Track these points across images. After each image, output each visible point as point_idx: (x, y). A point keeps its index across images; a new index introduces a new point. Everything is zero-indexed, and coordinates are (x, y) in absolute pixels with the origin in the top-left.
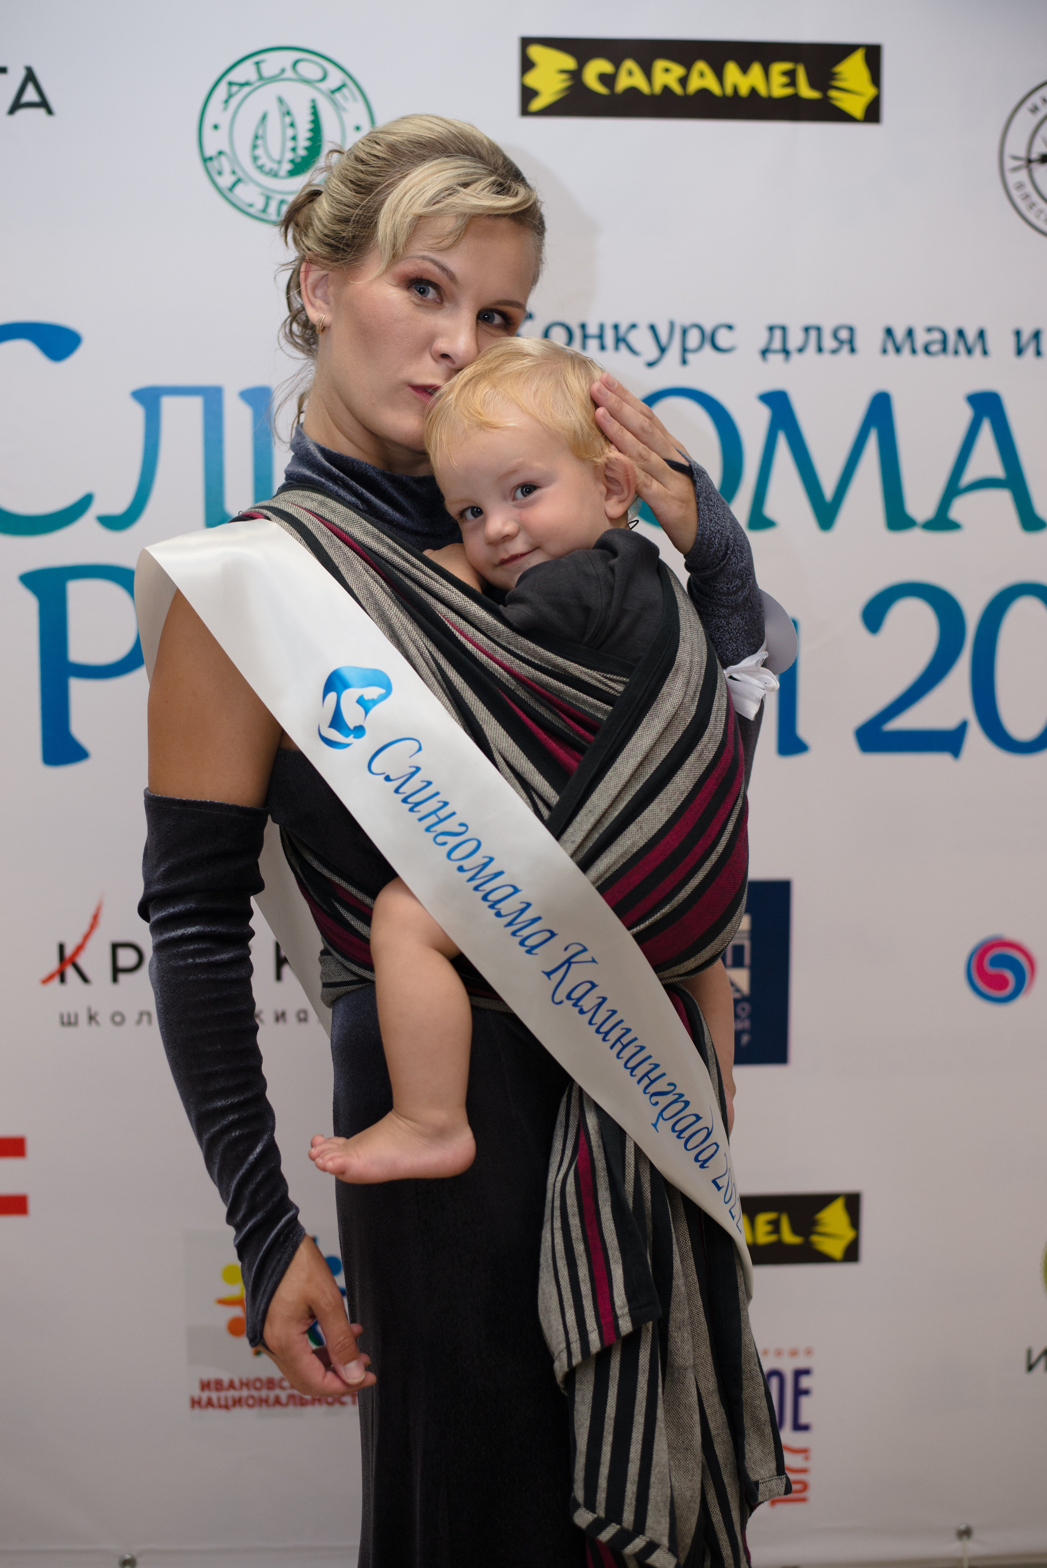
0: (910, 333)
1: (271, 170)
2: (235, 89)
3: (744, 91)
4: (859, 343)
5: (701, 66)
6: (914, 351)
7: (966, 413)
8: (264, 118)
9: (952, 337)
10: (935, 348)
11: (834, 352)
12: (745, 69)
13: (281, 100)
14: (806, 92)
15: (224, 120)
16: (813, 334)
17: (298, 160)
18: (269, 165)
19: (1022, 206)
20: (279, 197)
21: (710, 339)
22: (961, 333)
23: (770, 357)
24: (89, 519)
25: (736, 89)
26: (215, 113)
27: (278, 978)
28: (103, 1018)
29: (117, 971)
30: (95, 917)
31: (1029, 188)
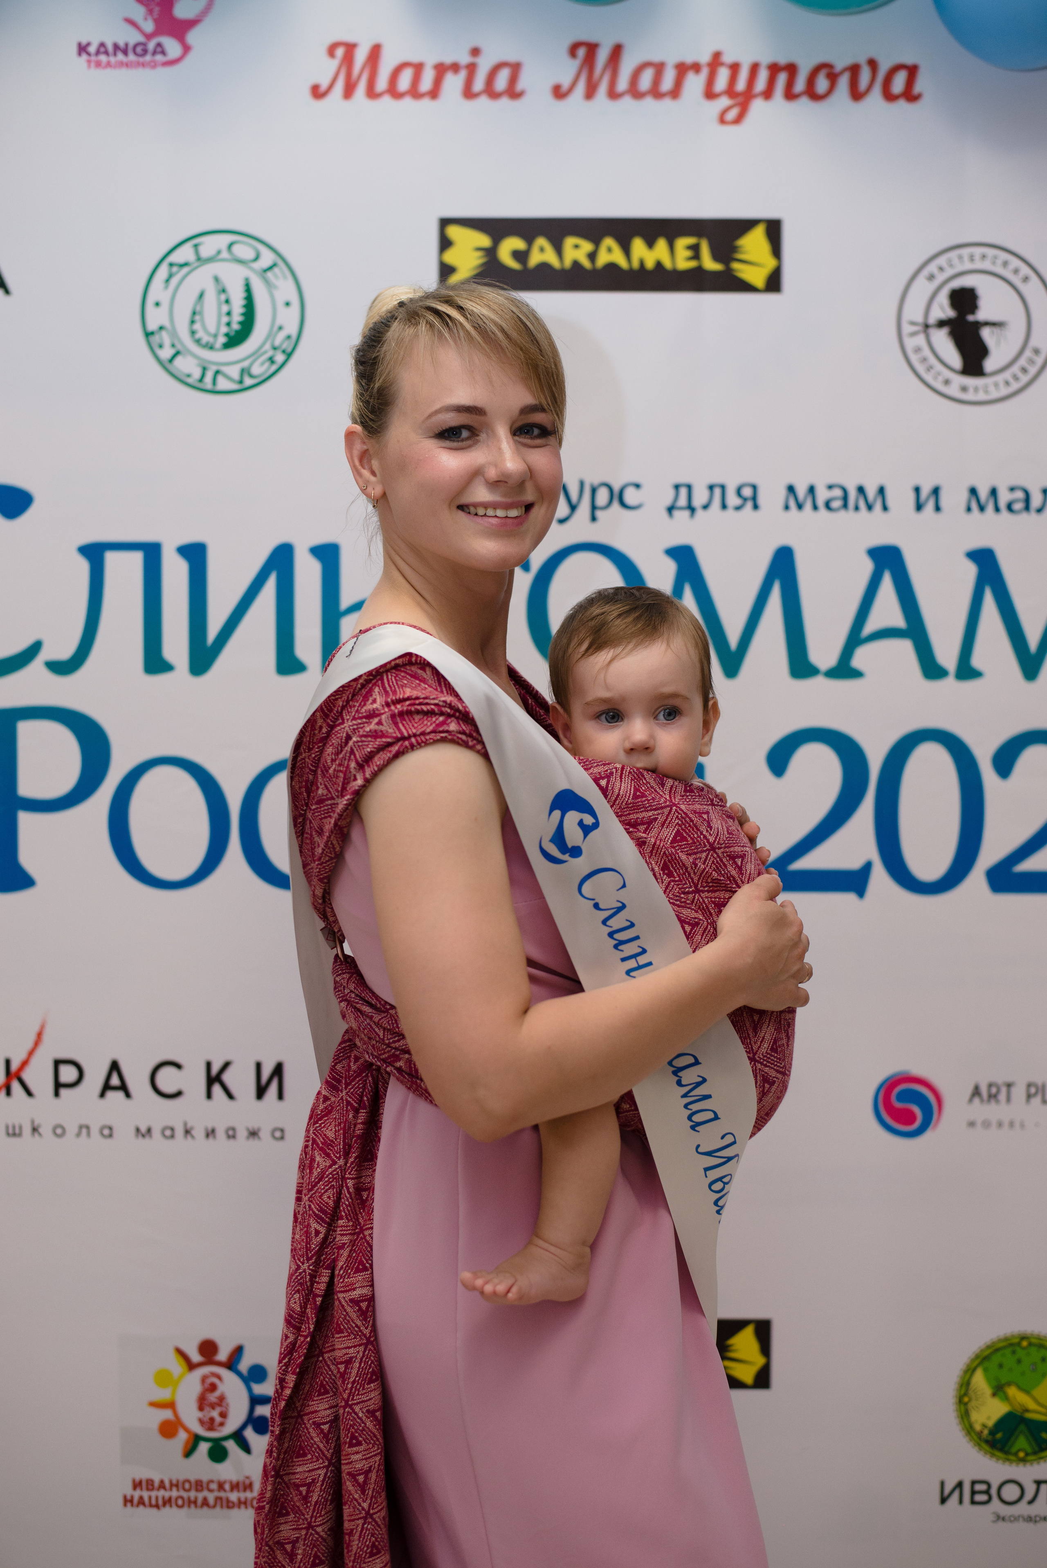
0: (812, 490)
1: (207, 343)
2: (175, 269)
3: (650, 264)
4: (761, 500)
5: (609, 242)
6: (815, 508)
7: (867, 566)
8: (201, 295)
9: (853, 494)
10: (836, 504)
11: (738, 508)
12: (650, 244)
13: (217, 279)
14: (710, 264)
15: (165, 297)
16: (717, 492)
17: (232, 334)
18: (206, 339)
19: (921, 369)
20: (214, 368)
21: (618, 497)
22: (861, 490)
23: (676, 513)
24: (37, 666)
25: (642, 263)
26: (157, 291)
27: (209, 1095)
28: (46, 1130)
29: (58, 1086)
30: (39, 1035)
31: (927, 352)
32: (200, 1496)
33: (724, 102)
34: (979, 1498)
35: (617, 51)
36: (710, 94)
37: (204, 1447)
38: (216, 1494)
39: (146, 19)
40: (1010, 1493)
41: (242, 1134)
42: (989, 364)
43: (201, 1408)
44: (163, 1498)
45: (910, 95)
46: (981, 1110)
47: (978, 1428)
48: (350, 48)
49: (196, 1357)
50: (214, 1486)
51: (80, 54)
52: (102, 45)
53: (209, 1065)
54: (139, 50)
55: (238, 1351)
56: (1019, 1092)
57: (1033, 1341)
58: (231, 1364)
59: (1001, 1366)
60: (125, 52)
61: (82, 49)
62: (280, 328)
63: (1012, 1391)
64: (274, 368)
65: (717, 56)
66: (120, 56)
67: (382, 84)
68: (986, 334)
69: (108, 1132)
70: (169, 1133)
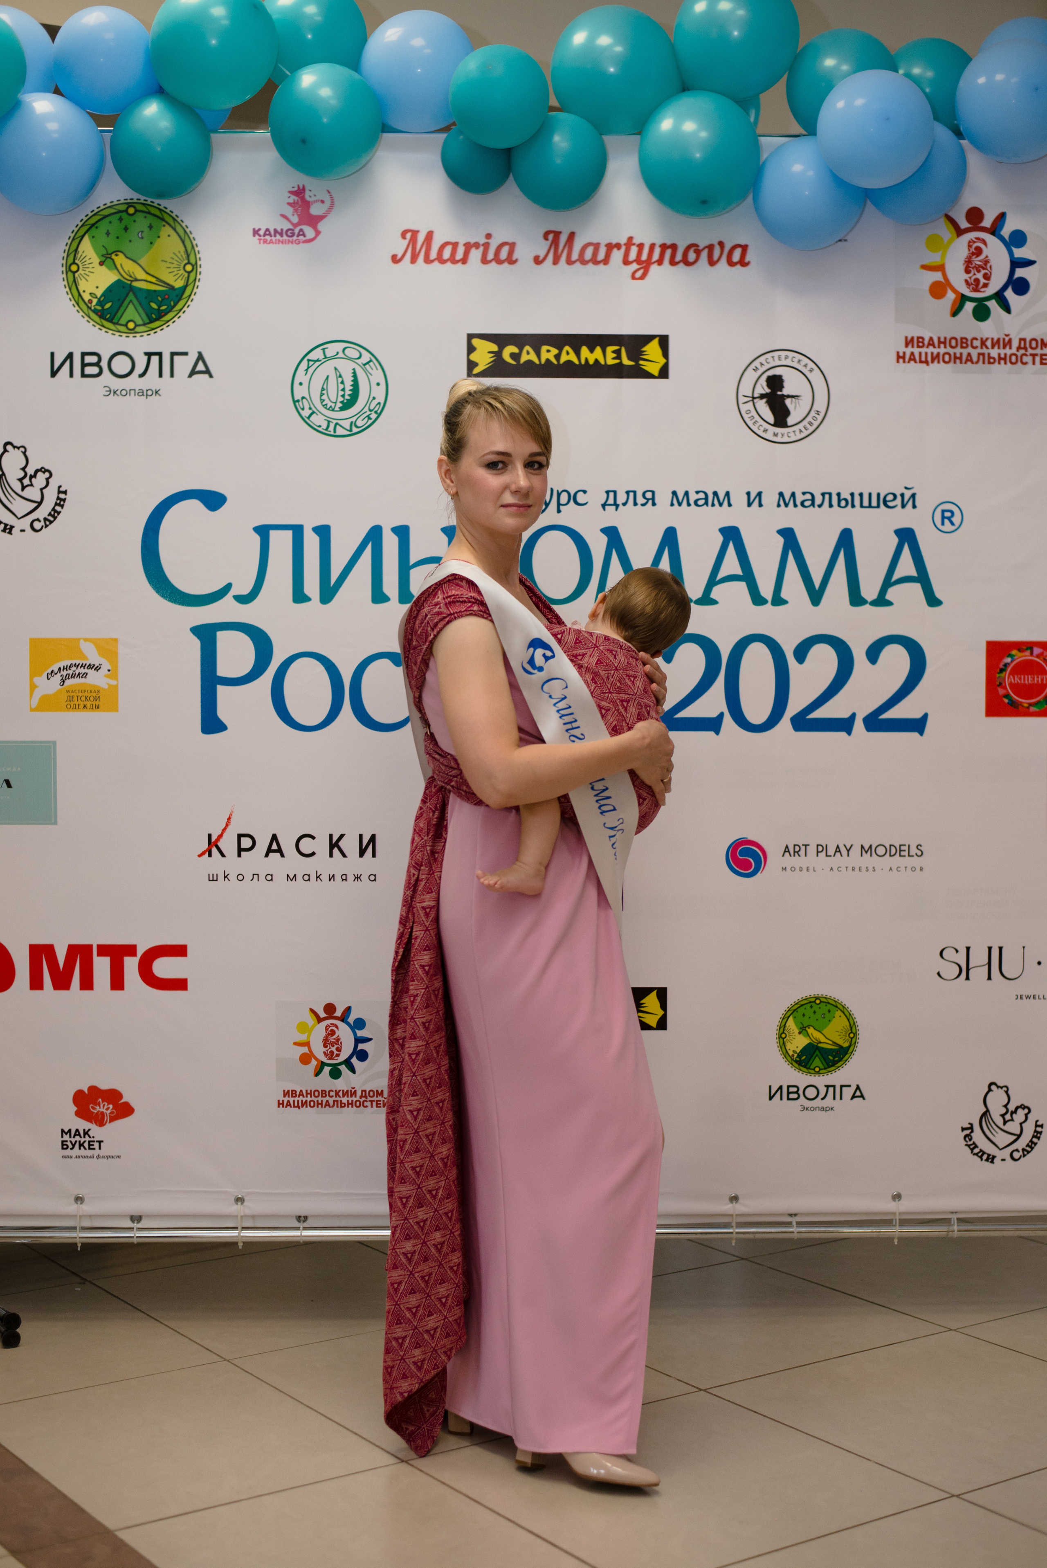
0: (687, 494)
1: (331, 407)
2: (311, 363)
3: (591, 362)
4: (657, 500)
5: (567, 348)
6: (689, 504)
7: (719, 539)
8: (327, 379)
9: (711, 496)
10: (701, 502)
11: (643, 505)
12: (592, 350)
13: (336, 369)
14: (626, 362)
15: (305, 380)
16: (632, 495)
17: (345, 401)
18: (330, 404)
19: (750, 423)
20: (335, 422)
21: (573, 498)
22: (715, 494)
23: (607, 507)
24: (229, 597)
25: (586, 360)
26: (300, 376)
27: (331, 855)
28: (232, 877)
29: (240, 850)
30: (229, 819)
31: (754, 413)
32: (325, 1100)
33: (635, 266)
34: (791, 1096)
35: (572, 236)
36: (626, 262)
37: (327, 1069)
38: (334, 1098)
39: (293, 215)
40: (811, 1092)
41: (351, 878)
42: (790, 421)
43: (325, 1046)
44: (302, 1101)
45: (743, 263)
46: (789, 861)
47: (791, 1053)
48: (415, 233)
49: (322, 1015)
50: (332, 1094)
51: (254, 236)
52: (267, 230)
53: (331, 836)
54: (289, 233)
55: (348, 1010)
56: (812, 850)
57: (823, 1000)
58: (344, 1018)
59: (804, 1015)
60: (281, 235)
61: (256, 232)
62: (374, 398)
63: (811, 1031)
64: (370, 422)
65: (630, 239)
66: (278, 237)
67: (433, 255)
68: (788, 402)
69: (270, 878)
70: (307, 878)
